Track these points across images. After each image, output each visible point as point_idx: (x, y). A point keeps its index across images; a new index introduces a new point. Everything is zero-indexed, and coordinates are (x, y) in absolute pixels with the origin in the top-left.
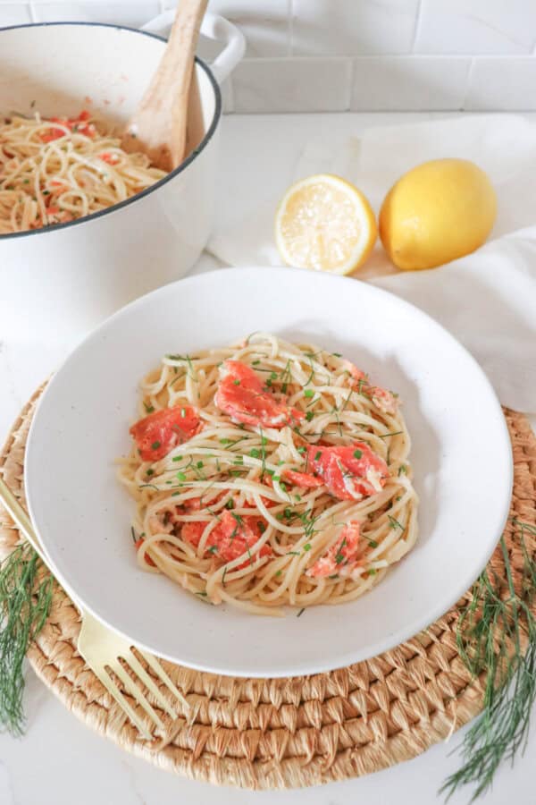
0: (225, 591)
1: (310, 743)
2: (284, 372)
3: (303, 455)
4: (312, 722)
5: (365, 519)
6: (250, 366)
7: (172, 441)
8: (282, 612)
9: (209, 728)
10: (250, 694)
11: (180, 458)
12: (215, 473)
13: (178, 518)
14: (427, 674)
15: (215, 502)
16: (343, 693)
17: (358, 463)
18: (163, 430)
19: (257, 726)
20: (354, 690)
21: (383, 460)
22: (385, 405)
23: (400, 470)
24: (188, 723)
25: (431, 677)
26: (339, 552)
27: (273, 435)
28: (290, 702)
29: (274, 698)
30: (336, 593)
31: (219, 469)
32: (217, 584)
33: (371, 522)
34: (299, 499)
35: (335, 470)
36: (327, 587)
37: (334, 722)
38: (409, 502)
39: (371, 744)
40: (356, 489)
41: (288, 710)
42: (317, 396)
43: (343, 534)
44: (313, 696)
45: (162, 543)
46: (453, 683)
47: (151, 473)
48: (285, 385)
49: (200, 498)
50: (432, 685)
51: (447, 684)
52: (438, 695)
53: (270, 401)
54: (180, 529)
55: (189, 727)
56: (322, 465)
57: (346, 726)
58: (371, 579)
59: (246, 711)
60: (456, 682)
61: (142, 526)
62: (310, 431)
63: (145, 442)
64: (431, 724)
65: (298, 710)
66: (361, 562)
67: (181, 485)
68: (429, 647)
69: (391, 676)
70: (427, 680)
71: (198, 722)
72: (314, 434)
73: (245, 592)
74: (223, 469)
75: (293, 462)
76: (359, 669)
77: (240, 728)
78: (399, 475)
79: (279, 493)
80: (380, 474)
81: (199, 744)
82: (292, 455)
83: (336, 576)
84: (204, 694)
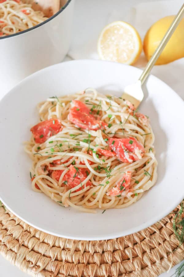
0: (70, 201)
1: (106, 270)
2: (98, 105)
3: (107, 142)
4: (108, 261)
5: (133, 171)
6: (84, 102)
7: (49, 134)
8: (95, 211)
9: (62, 262)
10: (80, 247)
11: (52, 142)
12: (67, 149)
13: (50, 168)
14: (159, 241)
15: (67, 162)
16: (122, 249)
17: (131, 146)
18: (45, 130)
19: (83, 262)
20: (126, 247)
21: (142, 146)
22: (144, 122)
23: (150, 150)
24: (52, 260)
25: (161, 242)
26: (122, 185)
27: (93, 133)
28: (98, 252)
29: (91, 249)
30: (120, 203)
31: (69, 147)
32: (67, 198)
33: (136, 172)
34: (104, 162)
35: (120, 149)
36: (115, 201)
37: (117, 261)
38: (153, 164)
39: (134, 272)
40: (130, 158)
41: (97, 255)
42: (113, 117)
43: (124, 177)
44: (108, 250)
45: (43, 179)
46: (171, 246)
47: (39, 149)
48: (99, 111)
49: (60, 160)
50: (162, 246)
51: (169, 246)
52: (164, 251)
53: (92, 118)
54: (51, 173)
55: (52, 262)
56: (115, 146)
57: (122, 263)
58: (136, 197)
59: (78, 255)
60: (172, 245)
61: (34, 171)
62: (109, 132)
63: (37, 135)
64: (161, 264)
65: (101, 255)
66: (131, 190)
67: (52, 154)
68: (160, 229)
69: (143, 242)
70: (160, 244)
71: (56, 260)
72: (111, 133)
73: (79, 202)
74: (71, 147)
75: (102, 145)
76: (129, 238)
77: (75, 263)
78: (149, 152)
79: (95, 158)
80: (141, 151)
81: (57, 269)
82: (102, 142)
83: (120, 196)
84: (60, 247)
